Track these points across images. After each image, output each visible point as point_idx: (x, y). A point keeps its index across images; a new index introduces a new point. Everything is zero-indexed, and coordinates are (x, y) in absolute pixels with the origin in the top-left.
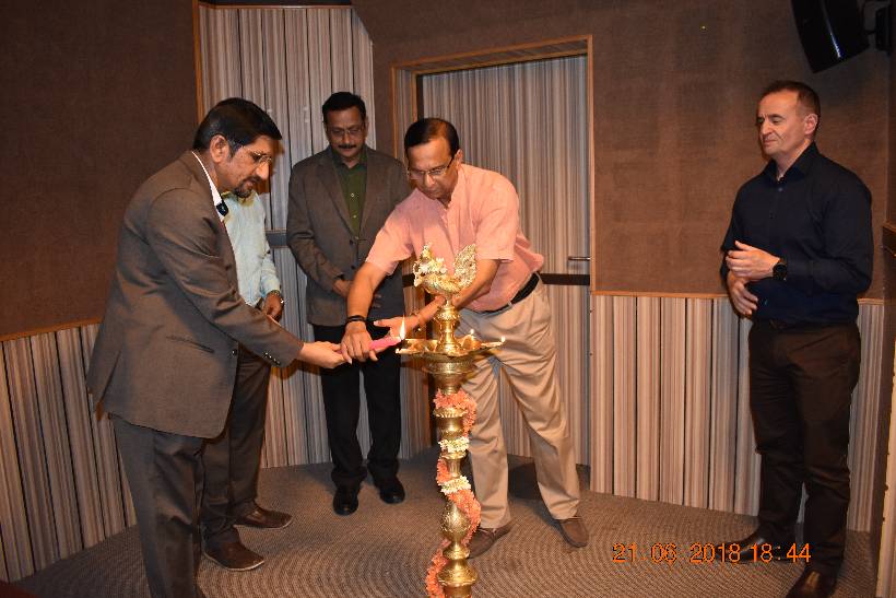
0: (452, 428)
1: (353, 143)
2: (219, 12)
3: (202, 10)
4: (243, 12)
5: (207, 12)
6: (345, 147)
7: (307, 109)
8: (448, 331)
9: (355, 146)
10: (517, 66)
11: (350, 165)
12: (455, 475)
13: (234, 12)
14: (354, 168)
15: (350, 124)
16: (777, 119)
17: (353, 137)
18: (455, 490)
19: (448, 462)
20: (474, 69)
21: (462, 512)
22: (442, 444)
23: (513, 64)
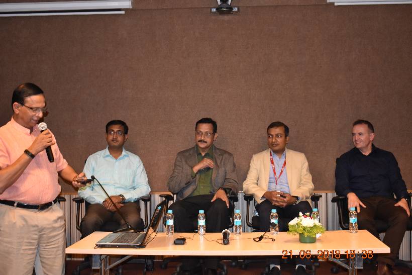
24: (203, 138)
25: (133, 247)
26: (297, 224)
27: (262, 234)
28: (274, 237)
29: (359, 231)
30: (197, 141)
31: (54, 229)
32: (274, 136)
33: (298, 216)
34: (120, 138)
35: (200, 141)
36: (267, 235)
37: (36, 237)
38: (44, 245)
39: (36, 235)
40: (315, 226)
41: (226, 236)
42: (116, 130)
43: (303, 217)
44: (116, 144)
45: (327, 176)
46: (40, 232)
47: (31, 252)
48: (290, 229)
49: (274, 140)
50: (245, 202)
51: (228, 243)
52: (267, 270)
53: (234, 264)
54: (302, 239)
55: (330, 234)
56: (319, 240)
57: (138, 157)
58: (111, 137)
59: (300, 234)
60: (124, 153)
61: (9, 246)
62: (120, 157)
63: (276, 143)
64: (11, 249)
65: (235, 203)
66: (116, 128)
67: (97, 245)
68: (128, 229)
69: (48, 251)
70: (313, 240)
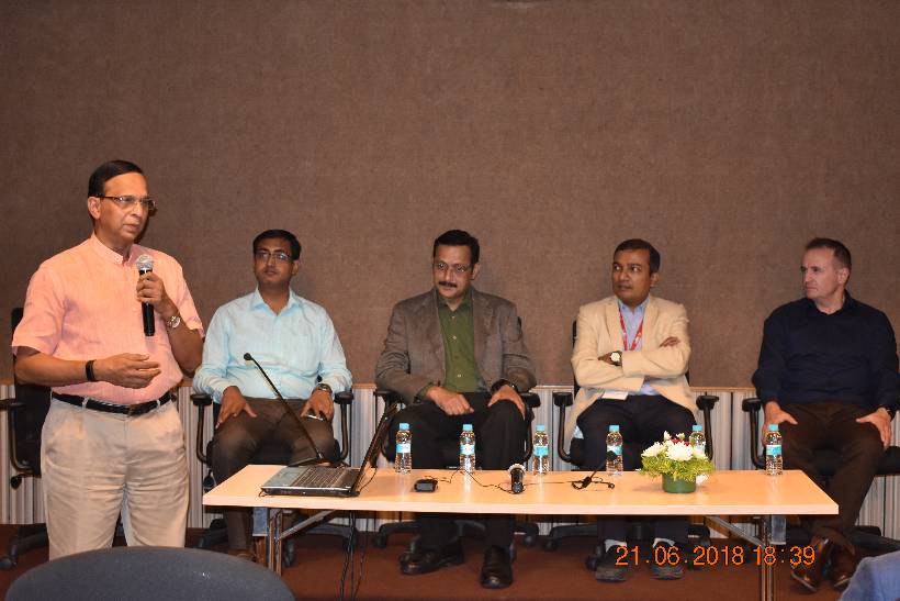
24: (448, 278)
25: (336, 494)
26: (658, 456)
27: (589, 474)
28: (613, 480)
29: (784, 471)
30: (437, 282)
31: (159, 455)
32: (625, 268)
33: (661, 440)
34: (282, 268)
35: (443, 283)
36: (599, 475)
37: (122, 467)
38: (137, 484)
39: (123, 464)
40: (694, 460)
41: (516, 476)
42: (272, 250)
43: (671, 442)
44: (274, 279)
45: (734, 355)
46: (130, 459)
47: (111, 496)
48: (645, 465)
49: (622, 277)
50: (557, 408)
51: (522, 490)
52: (599, 552)
53: (529, 539)
54: (669, 486)
55: (725, 477)
56: (703, 487)
57: (323, 310)
58: (262, 266)
59: (664, 475)
60: (292, 299)
61: (70, 482)
62: (285, 309)
63: (626, 284)
64: (74, 490)
65: (534, 410)
66: (273, 246)
67: (263, 490)
68: (318, 461)
69: (145, 497)
70: (690, 488)
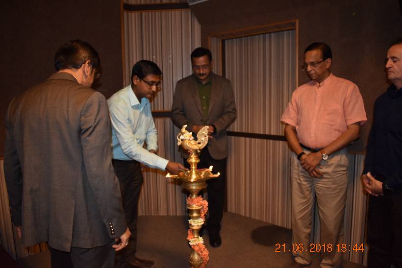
0: (195, 215)
1: (204, 73)
2: (133, 14)
3: (125, 13)
4: (143, 14)
5: (128, 14)
6: (201, 75)
7: (170, 56)
8: (194, 167)
9: (205, 74)
10: (267, 35)
11: (204, 83)
12: (196, 236)
13: (139, 13)
14: (205, 85)
15: (203, 64)
16: (395, 59)
17: (204, 70)
18: (194, 244)
19: (193, 230)
20: (247, 36)
21: (199, 255)
22: (190, 221)
23: (266, 33)
